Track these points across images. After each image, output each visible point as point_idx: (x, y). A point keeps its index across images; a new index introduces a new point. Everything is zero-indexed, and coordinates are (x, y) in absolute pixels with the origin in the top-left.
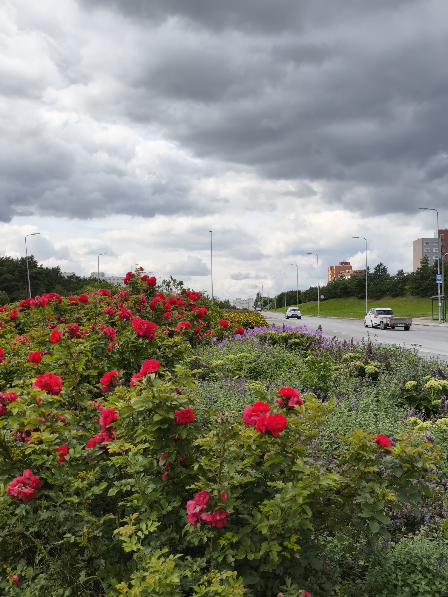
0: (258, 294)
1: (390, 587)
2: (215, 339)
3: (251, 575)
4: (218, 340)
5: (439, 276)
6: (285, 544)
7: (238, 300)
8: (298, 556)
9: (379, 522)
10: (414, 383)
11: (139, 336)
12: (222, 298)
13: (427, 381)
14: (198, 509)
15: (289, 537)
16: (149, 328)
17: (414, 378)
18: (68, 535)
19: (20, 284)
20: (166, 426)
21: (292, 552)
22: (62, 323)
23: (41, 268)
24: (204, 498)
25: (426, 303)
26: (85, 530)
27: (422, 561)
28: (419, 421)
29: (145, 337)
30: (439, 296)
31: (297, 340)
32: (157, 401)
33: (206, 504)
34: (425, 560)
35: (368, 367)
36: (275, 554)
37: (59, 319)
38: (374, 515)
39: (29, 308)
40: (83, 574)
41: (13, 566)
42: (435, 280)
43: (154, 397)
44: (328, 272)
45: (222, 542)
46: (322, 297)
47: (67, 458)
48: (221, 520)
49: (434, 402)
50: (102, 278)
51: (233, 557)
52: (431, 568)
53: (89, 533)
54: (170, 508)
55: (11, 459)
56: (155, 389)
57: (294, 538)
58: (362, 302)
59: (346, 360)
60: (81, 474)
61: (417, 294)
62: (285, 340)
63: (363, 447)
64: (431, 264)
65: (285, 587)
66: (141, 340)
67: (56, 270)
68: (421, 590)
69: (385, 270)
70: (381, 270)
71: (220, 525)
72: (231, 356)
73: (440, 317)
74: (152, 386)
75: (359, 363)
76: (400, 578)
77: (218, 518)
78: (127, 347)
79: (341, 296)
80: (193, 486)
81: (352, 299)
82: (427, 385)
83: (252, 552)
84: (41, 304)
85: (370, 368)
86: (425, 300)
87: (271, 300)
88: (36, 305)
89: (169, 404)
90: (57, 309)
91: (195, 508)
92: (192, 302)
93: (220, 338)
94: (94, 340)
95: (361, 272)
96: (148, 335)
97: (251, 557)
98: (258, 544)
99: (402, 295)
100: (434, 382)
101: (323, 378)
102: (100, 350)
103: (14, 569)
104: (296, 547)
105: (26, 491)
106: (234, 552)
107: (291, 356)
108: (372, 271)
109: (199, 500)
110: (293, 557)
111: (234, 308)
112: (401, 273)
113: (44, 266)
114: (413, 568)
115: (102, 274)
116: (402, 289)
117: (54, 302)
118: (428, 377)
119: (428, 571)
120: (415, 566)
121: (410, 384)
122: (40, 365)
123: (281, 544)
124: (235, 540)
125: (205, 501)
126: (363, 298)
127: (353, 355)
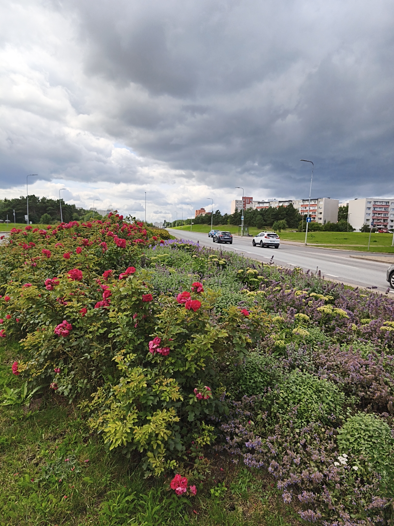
0: (165, 221)
1: (244, 379)
2: (151, 245)
3: (181, 378)
4: (152, 245)
5: (243, 217)
6: (198, 363)
7: (156, 223)
8: (204, 369)
9: (243, 353)
10: (242, 270)
11: (118, 247)
12: (149, 222)
13: (248, 270)
14: (155, 346)
15: (200, 360)
16: (123, 243)
17: (242, 268)
18: (86, 354)
19: (57, 212)
20: (138, 302)
21: (201, 367)
22: (79, 236)
23: (67, 204)
24: (158, 341)
25: (236, 227)
26: (95, 352)
27: (258, 366)
28: (248, 291)
29: (121, 247)
30: (242, 225)
31: (188, 247)
32: (134, 290)
33: (159, 344)
34: (260, 366)
35: (220, 261)
36: (193, 369)
37: (77, 234)
38: (241, 349)
39: (62, 229)
40: (94, 373)
41: (57, 363)
42: (241, 218)
43: (132, 288)
44: (195, 212)
45: (167, 362)
46: (193, 223)
47: (86, 315)
48: (167, 352)
49: (250, 280)
50: (95, 211)
51: (172, 370)
52: (262, 369)
53: (97, 353)
54: (139, 342)
55: (56, 310)
56: (133, 284)
57: (202, 360)
58: (209, 226)
59: (211, 258)
60: (94, 324)
61: (232, 224)
62: (183, 247)
63: (235, 315)
64: (239, 211)
65: (197, 385)
66: (119, 249)
67: (74, 206)
68: (258, 381)
69: (219, 213)
70: (218, 212)
71: (166, 354)
72: (159, 255)
73: (242, 234)
74: (132, 283)
75: (216, 260)
76: (248, 374)
77: (165, 351)
78: (112, 251)
79: (200, 223)
80: (152, 335)
81: (205, 225)
82: (248, 272)
83: (181, 367)
84: (68, 228)
85: (222, 262)
86: (236, 226)
87: (171, 224)
88: (66, 228)
89: (139, 291)
90: (76, 230)
91: (154, 345)
92: (140, 227)
93: (153, 245)
94: (96, 248)
95: (209, 213)
96: (122, 246)
97: (181, 369)
98: (184, 363)
99: (226, 224)
100: (251, 271)
101: (202, 267)
102: (99, 253)
103: (57, 365)
104: (204, 365)
105: (65, 332)
106: (172, 367)
107: (187, 255)
108: (214, 213)
109: (156, 342)
110: (201, 369)
111: (154, 227)
112: (226, 214)
113: (68, 204)
114: (254, 370)
115: (96, 209)
116: (227, 221)
117: (75, 226)
118: (248, 268)
119: (261, 371)
120: (255, 369)
121: (240, 271)
122: (69, 259)
123: (196, 364)
124: (173, 361)
125: (159, 342)
126: (210, 224)
127: (214, 255)
